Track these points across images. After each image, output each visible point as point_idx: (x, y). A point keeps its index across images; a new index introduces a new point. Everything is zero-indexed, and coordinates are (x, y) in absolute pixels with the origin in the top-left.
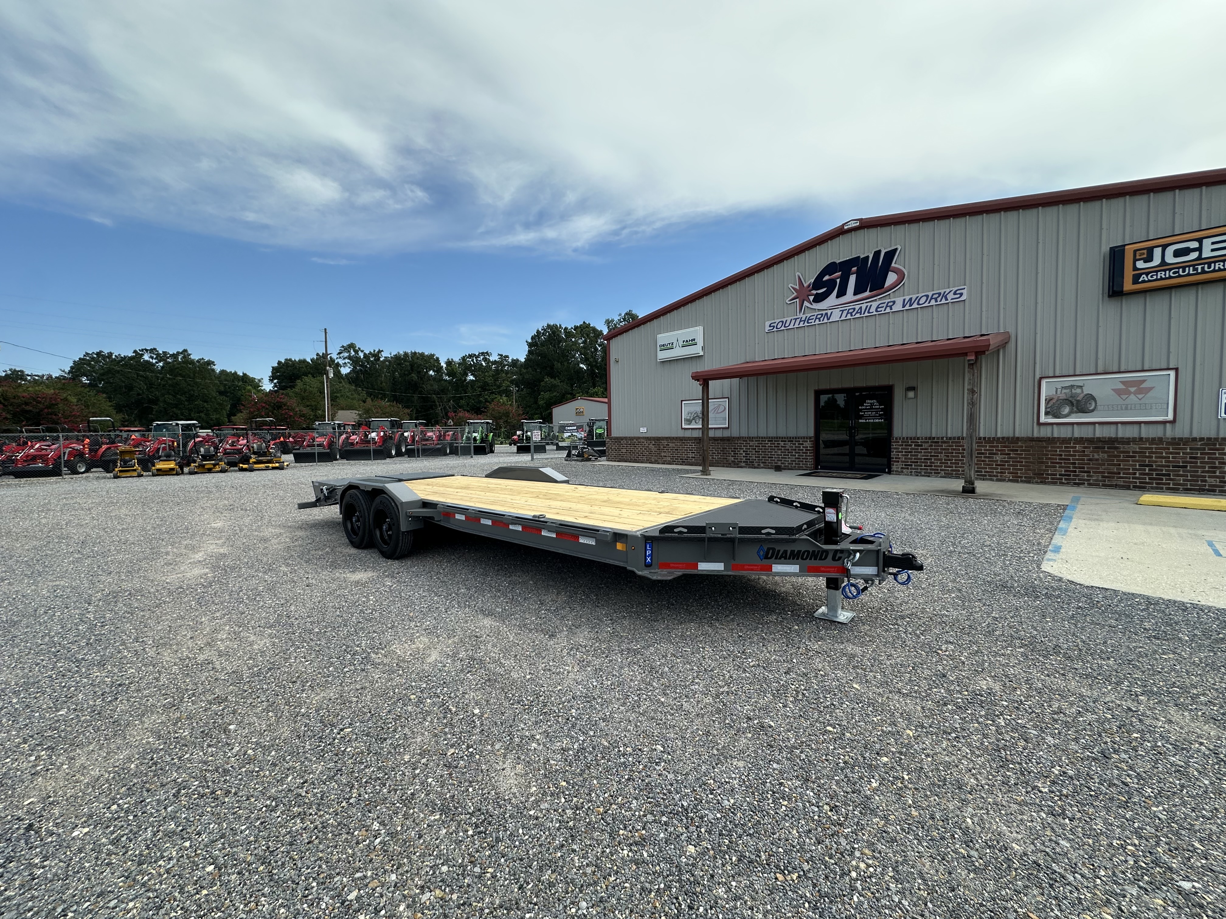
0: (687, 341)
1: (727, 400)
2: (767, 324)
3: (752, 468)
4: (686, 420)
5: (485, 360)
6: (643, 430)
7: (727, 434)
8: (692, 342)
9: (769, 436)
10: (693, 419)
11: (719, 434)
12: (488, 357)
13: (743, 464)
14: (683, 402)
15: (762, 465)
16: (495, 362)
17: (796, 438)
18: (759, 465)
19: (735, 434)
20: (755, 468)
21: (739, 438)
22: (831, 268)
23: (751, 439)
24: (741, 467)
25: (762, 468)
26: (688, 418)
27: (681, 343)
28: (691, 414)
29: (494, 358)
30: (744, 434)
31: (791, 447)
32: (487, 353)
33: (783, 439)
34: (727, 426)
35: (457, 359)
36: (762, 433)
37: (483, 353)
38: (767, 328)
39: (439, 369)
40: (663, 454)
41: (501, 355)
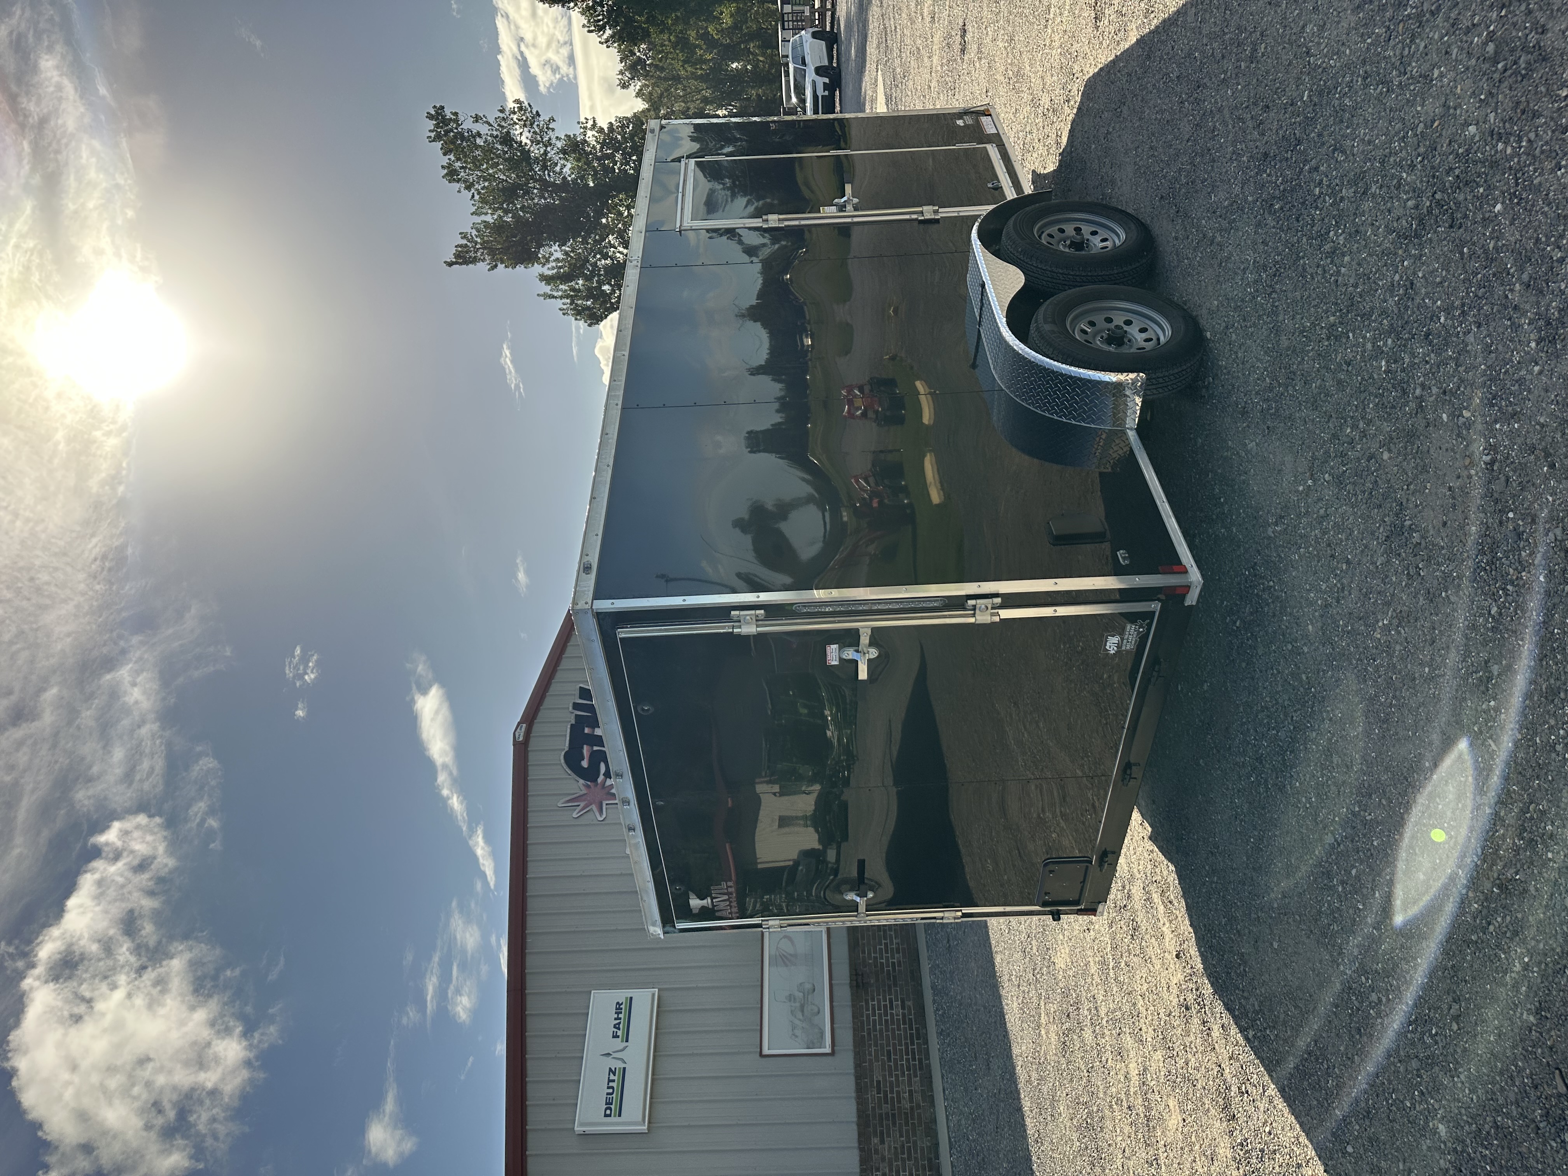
8: (624, 1010)
10: (809, 1021)
14: (766, 1051)
22: (572, 759)
27: (618, 1044)
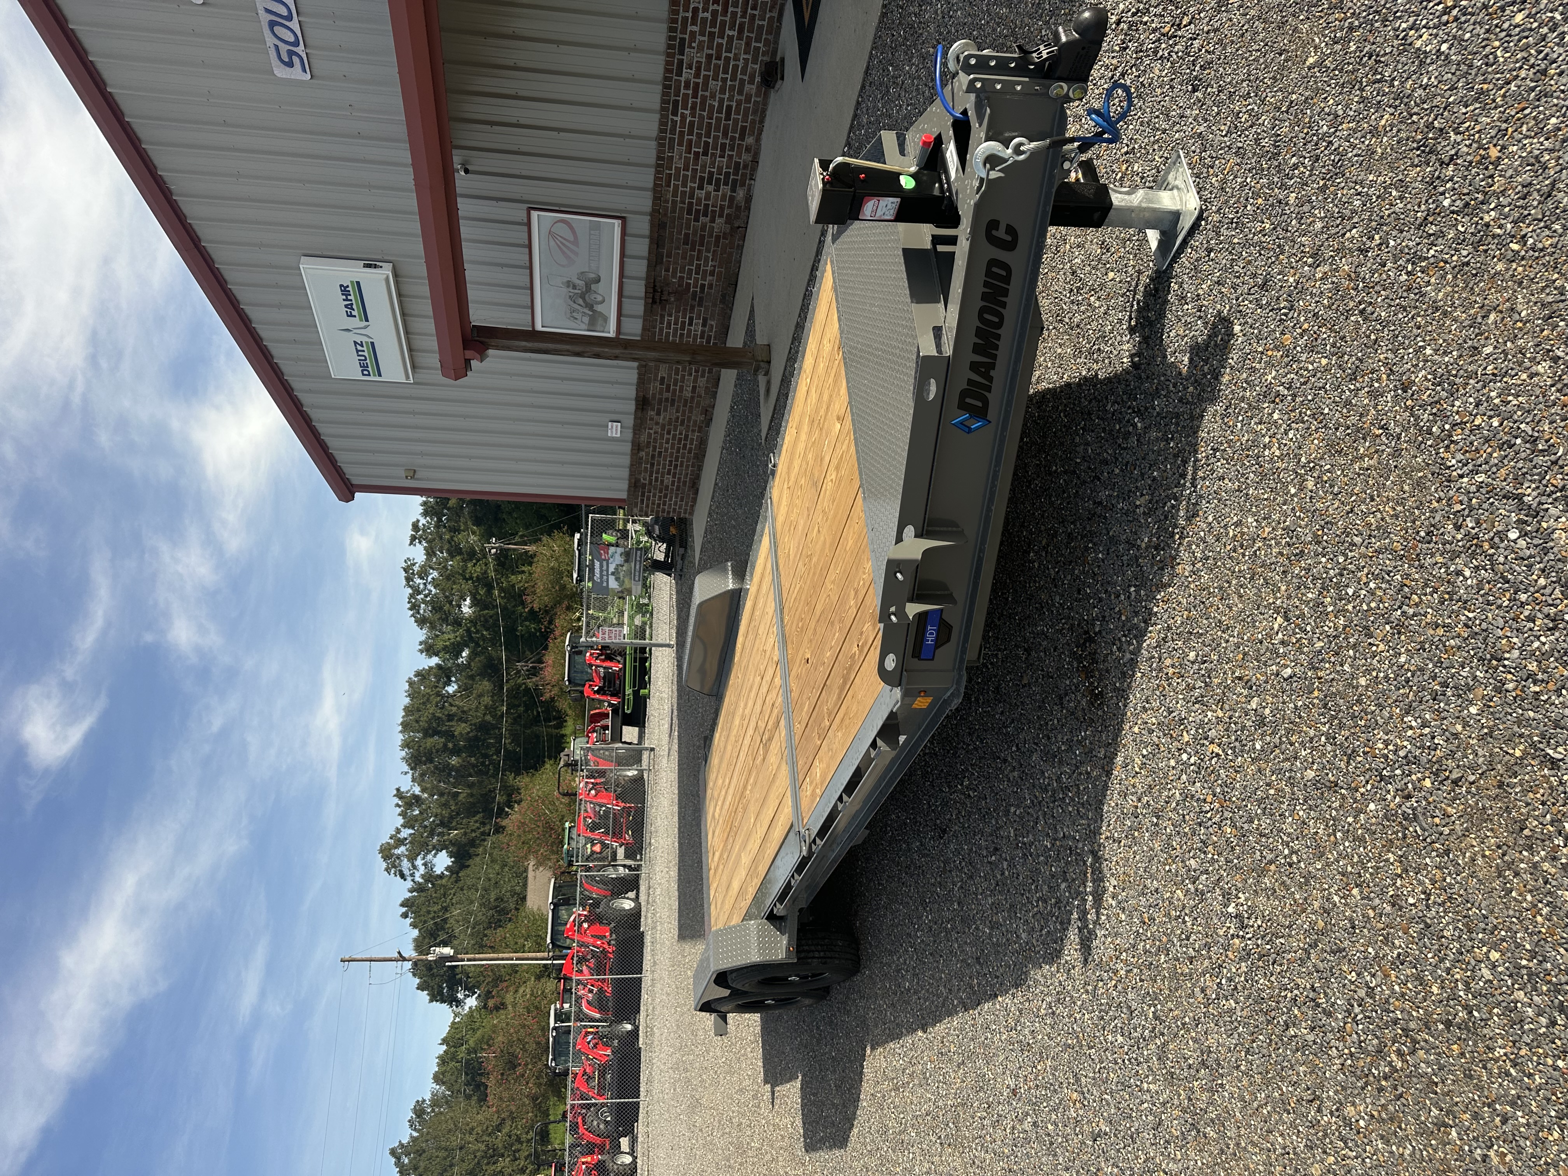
0: (349, 306)
1: (535, 214)
2: (281, 72)
3: (754, 169)
4: (592, 326)
5: (423, 574)
6: (615, 430)
7: (642, 225)
8: (352, 293)
9: (657, 106)
10: (591, 308)
11: (641, 247)
12: (416, 568)
13: (741, 194)
15: (750, 140)
16: (430, 553)
17: (671, 29)
18: (748, 150)
19: (645, 202)
20: (755, 161)
21: (658, 197)
23: (662, 163)
24: (749, 199)
25: (758, 140)
26: (586, 319)
27: (357, 322)
28: (573, 311)
29: (418, 554)
30: (647, 178)
31: (700, 47)
32: (406, 570)
33: (673, 68)
34: (617, 223)
35: (421, 634)
36: (650, 125)
37: (408, 579)
38: (297, 73)
39: (444, 673)
40: (688, 394)
41: (413, 539)
